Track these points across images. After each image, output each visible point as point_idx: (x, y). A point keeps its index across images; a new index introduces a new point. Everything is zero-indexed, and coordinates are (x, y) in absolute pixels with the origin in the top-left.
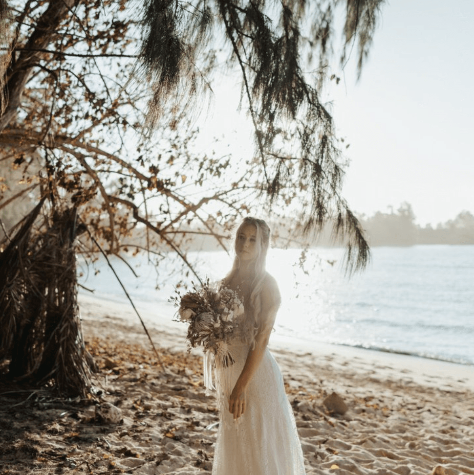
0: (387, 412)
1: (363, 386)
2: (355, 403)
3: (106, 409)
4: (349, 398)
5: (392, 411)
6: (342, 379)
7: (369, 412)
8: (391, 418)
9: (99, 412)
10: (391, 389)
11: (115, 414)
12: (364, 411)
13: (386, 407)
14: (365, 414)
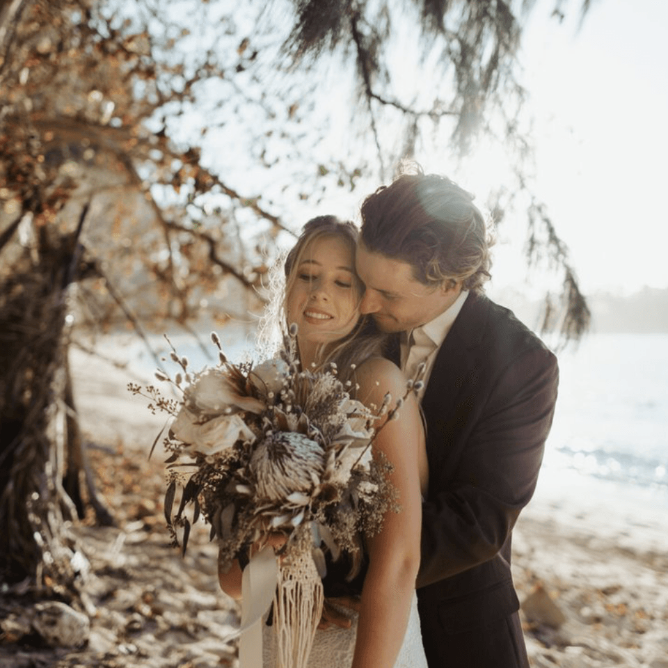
0: (643, 622)
1: (604, 562)
2: (583, 600)
3: (51, 618)
4: (576, 587)
5: (652, 618)
6: (570, 547)
7: (608, 624)
8: (648, 637)
9: (37, 624)
10: (653, 569)
11: (71, 628)
12: (598, 620)
13: (642, 611)
14: (601, 626)
